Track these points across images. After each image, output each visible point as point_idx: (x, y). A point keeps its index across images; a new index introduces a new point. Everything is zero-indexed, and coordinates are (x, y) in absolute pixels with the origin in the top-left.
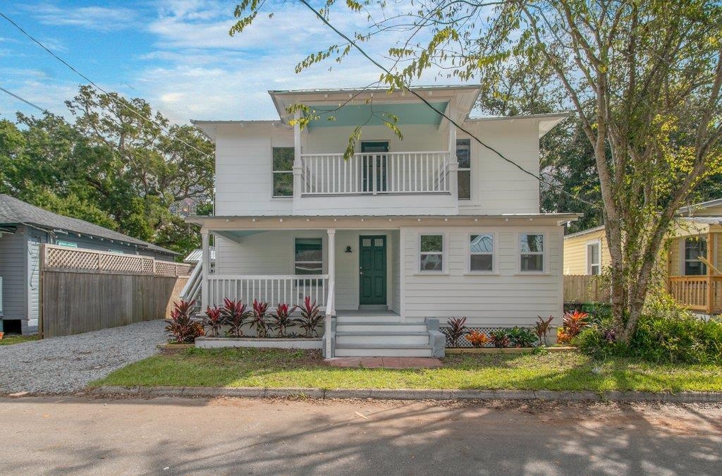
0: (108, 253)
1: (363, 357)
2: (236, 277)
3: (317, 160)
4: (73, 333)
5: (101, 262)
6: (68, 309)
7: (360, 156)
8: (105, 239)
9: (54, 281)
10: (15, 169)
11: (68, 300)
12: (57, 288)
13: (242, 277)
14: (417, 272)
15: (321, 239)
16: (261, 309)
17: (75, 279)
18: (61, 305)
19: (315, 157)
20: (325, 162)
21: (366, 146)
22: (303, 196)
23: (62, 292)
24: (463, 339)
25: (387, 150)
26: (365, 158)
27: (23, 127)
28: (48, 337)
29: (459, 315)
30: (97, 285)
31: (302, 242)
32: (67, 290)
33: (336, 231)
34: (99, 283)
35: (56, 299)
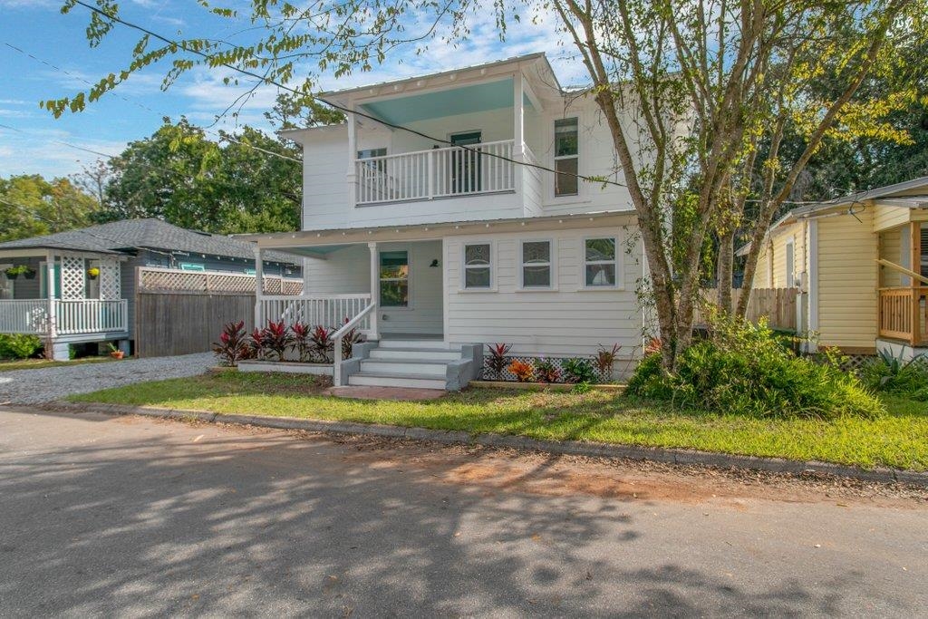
0: (219, 274)
1: (371, 387)
2: (324, 298)
3: (406, 161)
4: (176, 354)
5: (209, 283)
6: (169, 330)
7: (447, 152)
8: (236, 259)
9: (150, 303)
10: (211, 189)
11: (168, 322)
12: (154, 309)
13: (330, 297)
14: (460, 290)
15: (406, 253)
16: (303, 332)
17: (177, 301)
18: (160, 326)
19: (398, 157)
20: (409, 162)
21: (456, 139)
22: (358, 206)
23: (160, 314)
24: (506, 370)
25: (479, 142)
26: (454, 153)
27: (224, 145)
28: (144, 357)
29: (508, 341)
30: (205, 307)
31: (388, 257)
32: (168, 310)
33: (377, 244)
34: (207, 304)
35: (154, 321)
